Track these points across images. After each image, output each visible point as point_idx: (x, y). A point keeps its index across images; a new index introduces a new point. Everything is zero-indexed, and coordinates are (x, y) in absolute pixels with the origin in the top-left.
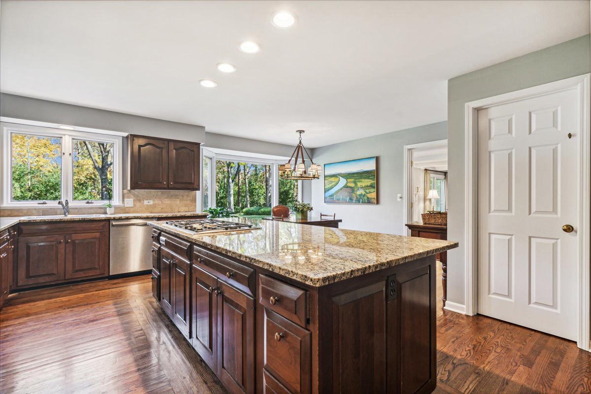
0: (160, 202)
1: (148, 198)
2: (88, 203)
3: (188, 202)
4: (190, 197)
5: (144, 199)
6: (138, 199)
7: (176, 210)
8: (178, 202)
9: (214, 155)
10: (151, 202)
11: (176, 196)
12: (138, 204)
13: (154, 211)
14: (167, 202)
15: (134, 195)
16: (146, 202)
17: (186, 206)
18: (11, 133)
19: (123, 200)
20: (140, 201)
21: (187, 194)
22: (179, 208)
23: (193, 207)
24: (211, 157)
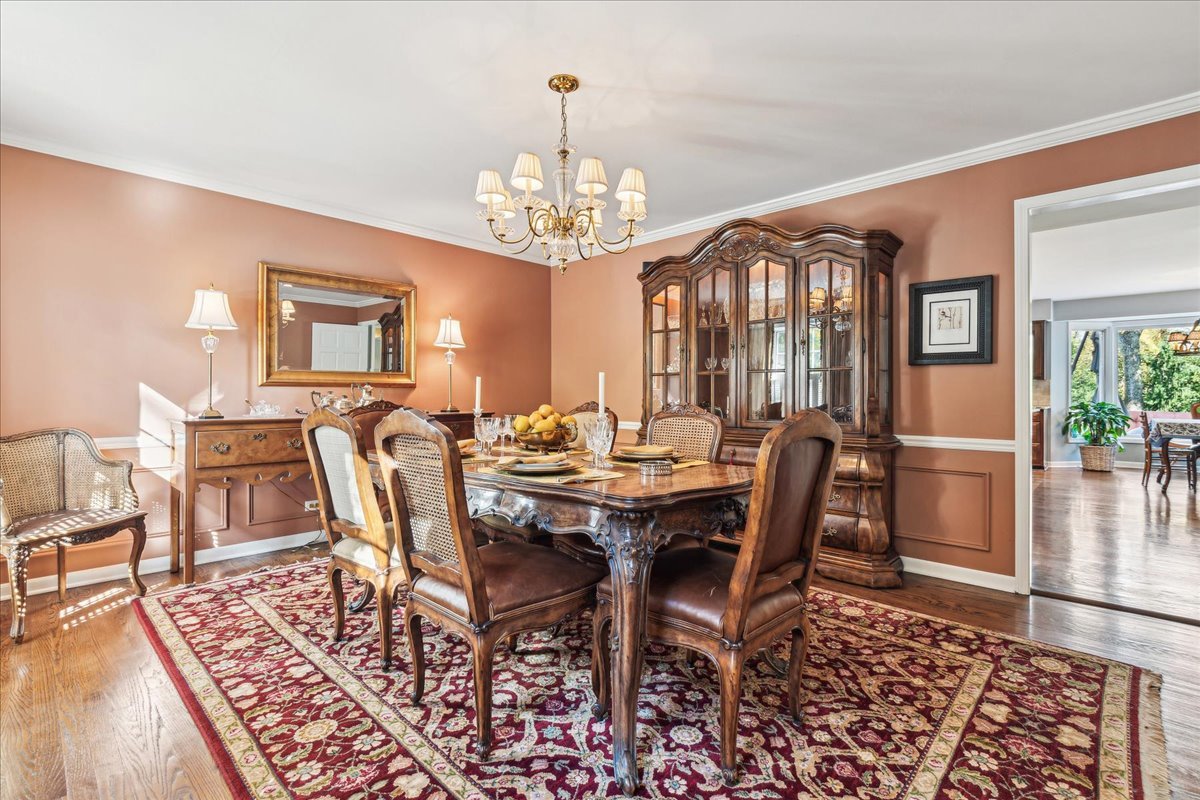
4: (1041, 387)
23: (1045, 400)
24: (1103, 328)
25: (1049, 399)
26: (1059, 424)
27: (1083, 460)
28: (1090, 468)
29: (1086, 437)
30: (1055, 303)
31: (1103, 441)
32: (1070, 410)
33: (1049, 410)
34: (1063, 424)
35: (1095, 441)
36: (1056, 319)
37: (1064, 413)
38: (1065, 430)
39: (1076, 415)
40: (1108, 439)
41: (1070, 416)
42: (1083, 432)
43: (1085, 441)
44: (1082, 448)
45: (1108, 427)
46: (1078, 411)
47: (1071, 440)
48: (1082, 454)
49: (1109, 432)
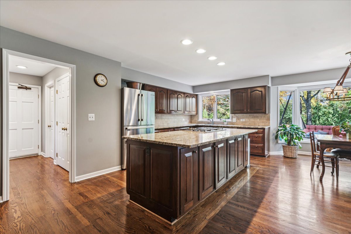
0: (248, 120)
1: (243, 118)
2: (220, 120)
3: (265, 120)
4: (266, 117)
5: (241, 118)
6: (238, 119)
7: (257, 125)
8: (258, 120)
9: (297, 88)
10: (244, 120)
11: (257, 117)
12: (238, 121)
13: (246, 125)
14: (252, 120)
15: (237, 117)
16: (241, 120)
17: (263, 122)
18: (202, 97)
19: (232, 119)
20: (239, 119)
21: (264, 116)
22: (259, 124)
23: (268, 123)
24: (293, 90)
25: (269, 123)
26: (274, 134)
27: (284, 152)
28: (287, 156)
29: (286, 140)
30: (272, 78)
31: (292, 143)
32: (279, 128)
33: (269, 128)
34: (275, 134)
35: (289, 143)
36: (272, 85)
37: (276, 129)
38: (276, 137)
39: (281, 130)
40: (294, 142)
41: (278, 131)
42: (284, 138)
43: (285, 142)
44: (283, 146)
45: (295, 136)
46: (282, 128)
47: (279, 142)
48: (283, 149)
49: (296, 139)
